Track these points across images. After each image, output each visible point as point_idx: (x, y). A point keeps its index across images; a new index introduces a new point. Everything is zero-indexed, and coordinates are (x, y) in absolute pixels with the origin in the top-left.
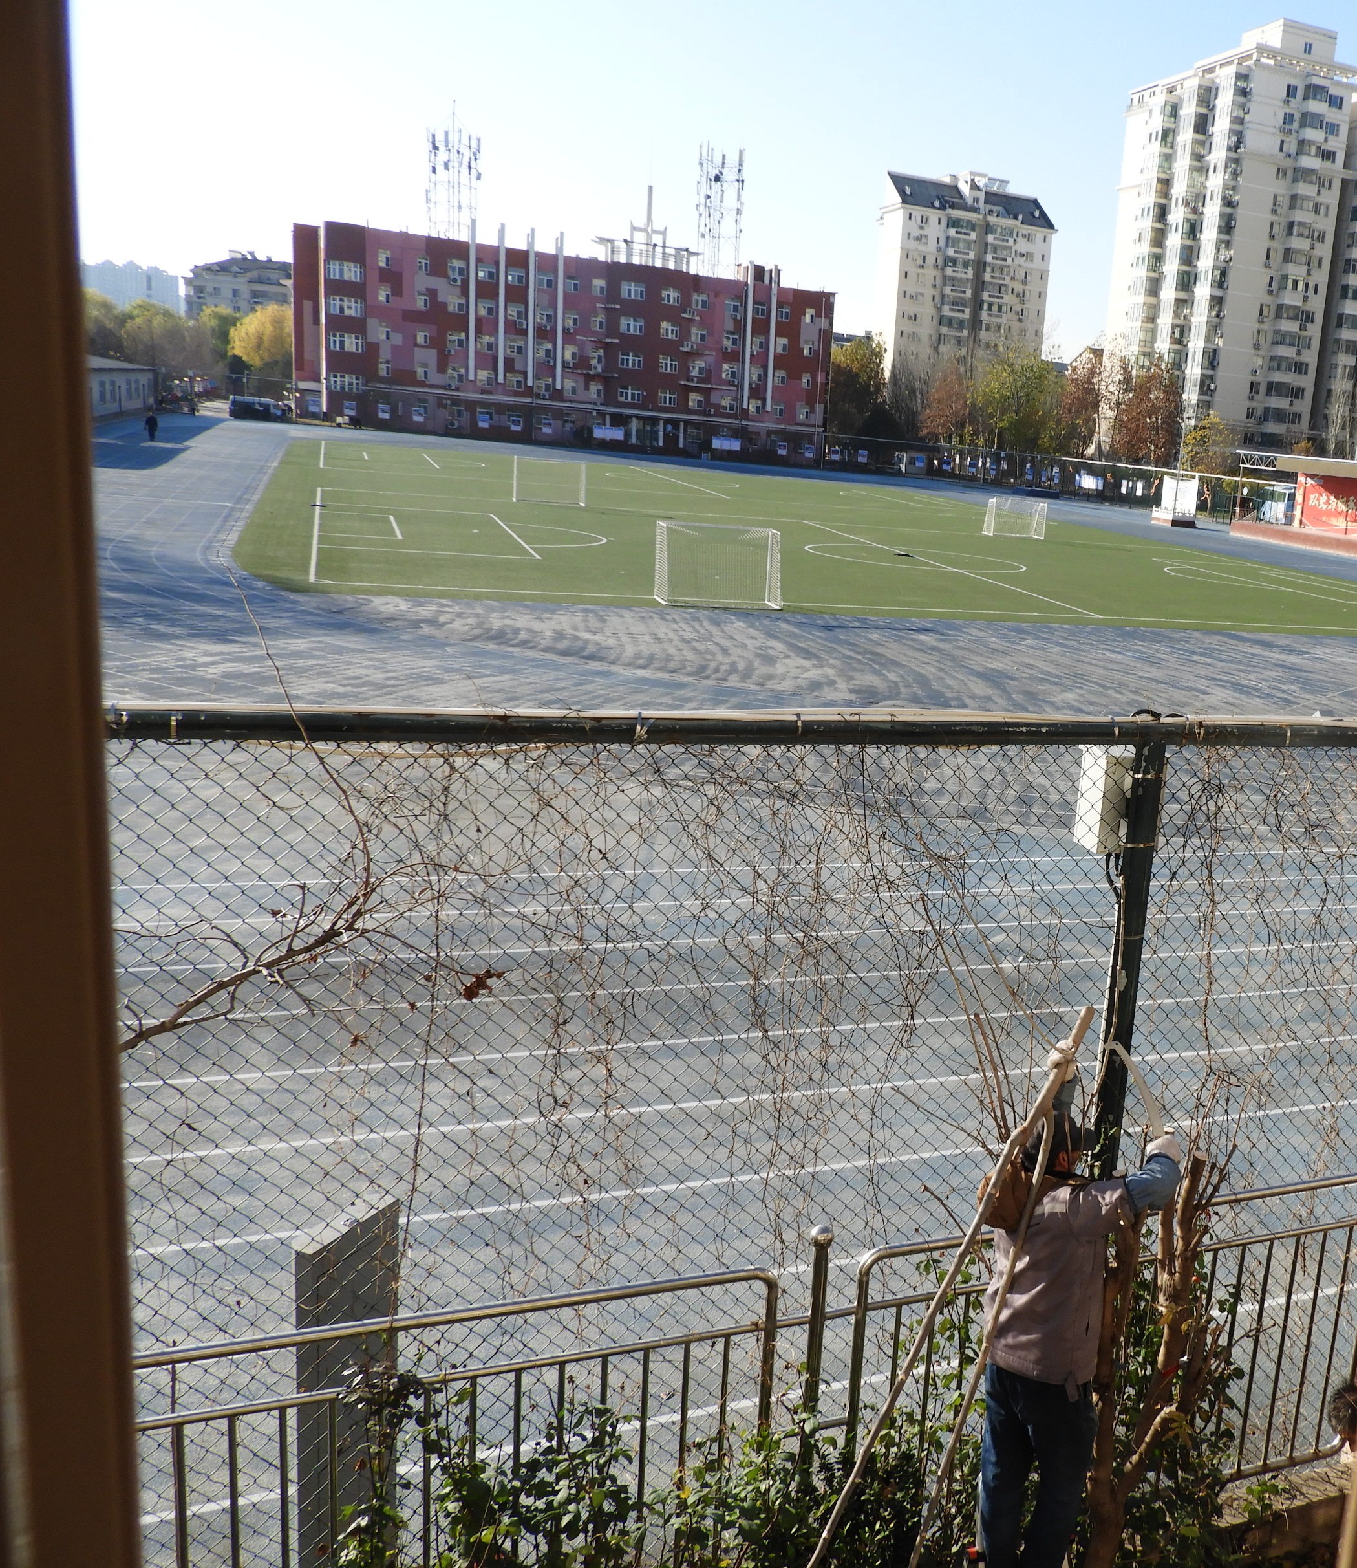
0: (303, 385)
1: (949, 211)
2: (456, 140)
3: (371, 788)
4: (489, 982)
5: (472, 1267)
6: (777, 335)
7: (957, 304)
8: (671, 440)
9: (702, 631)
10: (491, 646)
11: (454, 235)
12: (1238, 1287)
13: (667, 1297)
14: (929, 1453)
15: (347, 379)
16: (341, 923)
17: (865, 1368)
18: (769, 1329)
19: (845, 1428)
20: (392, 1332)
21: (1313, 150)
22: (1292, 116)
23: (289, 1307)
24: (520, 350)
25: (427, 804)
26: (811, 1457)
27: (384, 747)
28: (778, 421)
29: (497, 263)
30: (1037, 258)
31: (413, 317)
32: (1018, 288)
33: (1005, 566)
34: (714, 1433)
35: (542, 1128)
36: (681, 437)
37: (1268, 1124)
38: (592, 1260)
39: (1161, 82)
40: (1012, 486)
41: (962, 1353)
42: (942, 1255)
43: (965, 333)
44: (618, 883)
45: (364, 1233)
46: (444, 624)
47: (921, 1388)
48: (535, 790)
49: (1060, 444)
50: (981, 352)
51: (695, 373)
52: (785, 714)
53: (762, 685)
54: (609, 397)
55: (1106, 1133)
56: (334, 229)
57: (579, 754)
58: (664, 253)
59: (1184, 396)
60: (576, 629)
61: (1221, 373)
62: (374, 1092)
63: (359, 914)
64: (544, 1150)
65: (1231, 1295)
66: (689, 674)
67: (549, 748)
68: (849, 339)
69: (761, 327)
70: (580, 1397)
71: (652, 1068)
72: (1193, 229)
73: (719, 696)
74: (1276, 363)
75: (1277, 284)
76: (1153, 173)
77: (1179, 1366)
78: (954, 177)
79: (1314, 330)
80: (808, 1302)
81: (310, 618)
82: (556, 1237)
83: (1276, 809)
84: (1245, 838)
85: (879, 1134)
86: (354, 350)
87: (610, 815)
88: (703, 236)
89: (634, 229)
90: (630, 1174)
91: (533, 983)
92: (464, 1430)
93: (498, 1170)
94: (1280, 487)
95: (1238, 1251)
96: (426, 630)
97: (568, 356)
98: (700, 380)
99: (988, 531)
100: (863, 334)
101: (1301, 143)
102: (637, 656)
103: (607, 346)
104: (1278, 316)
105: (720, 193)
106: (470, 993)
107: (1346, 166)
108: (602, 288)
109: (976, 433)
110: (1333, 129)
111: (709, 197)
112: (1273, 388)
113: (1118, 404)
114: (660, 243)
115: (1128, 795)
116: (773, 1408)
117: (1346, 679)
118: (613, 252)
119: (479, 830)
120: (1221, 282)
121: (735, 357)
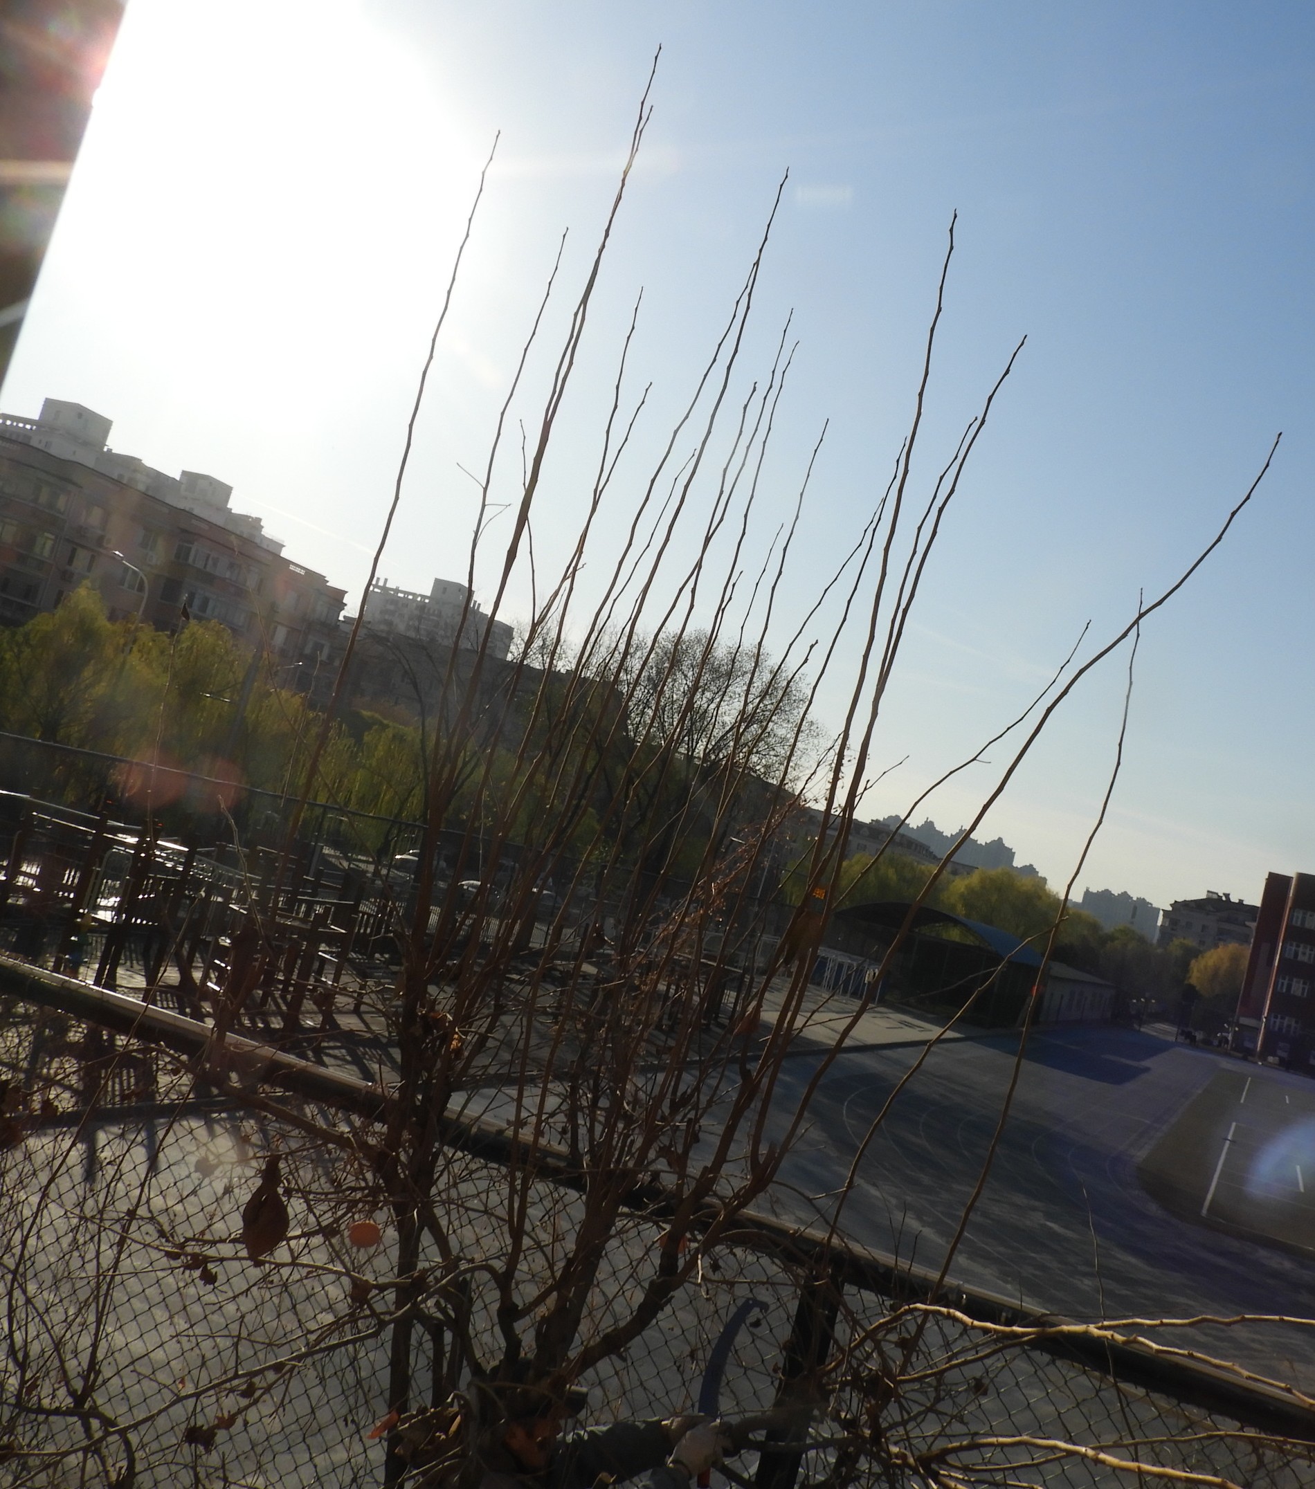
0: (1244, 1021)
15: (1286, 1022)
56: (1306, 880)
86: (1299, 993)
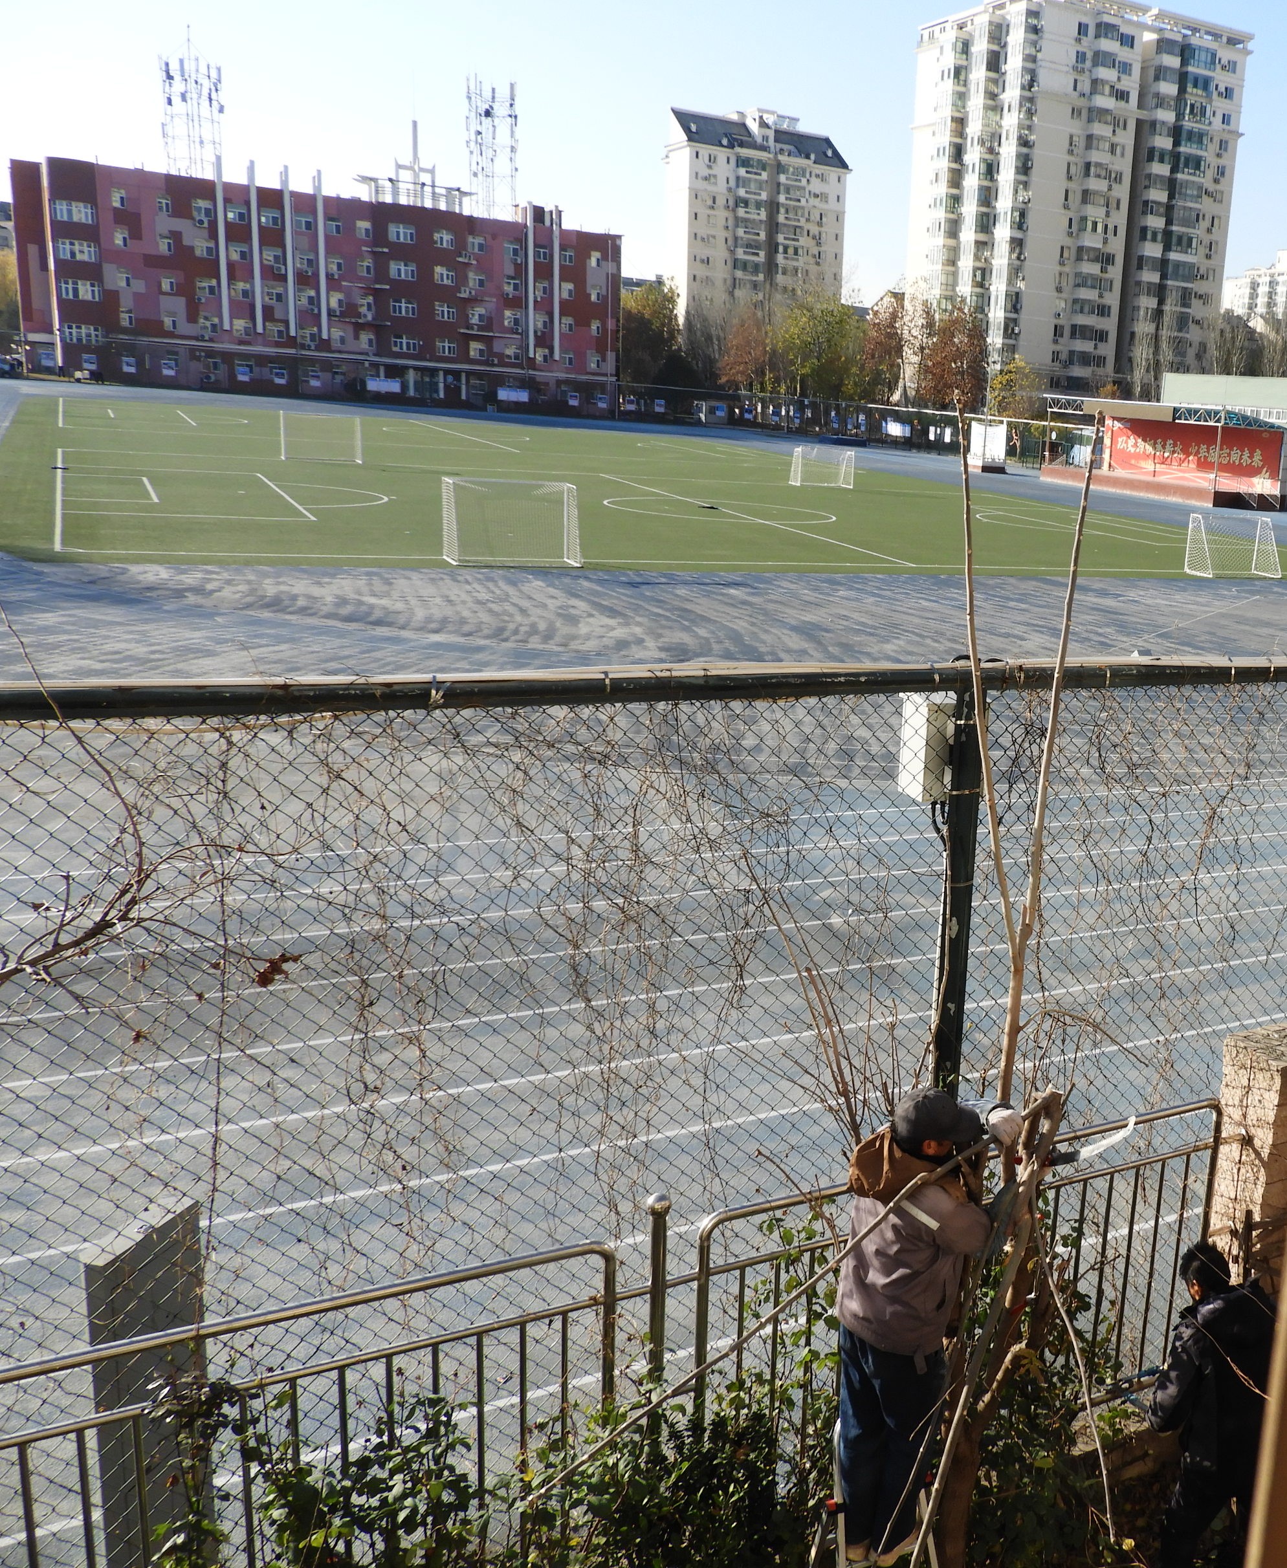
0: (33, 337)
1: (738, 149)
2: (193, 68)
3: (138, 767)
4: (285, 966)
5: (283, 1265)
6: (562, 279)
7: (752, 247)
8: (453, 392)
9: (498, 592)
10: (266, 614)
11: (197, 173)
12: (1081, 1220)
13: (499, 1279)
14: (781, 1411)
15: (84, 330)
16: (113, 913)
17: (711, 1333)
18: (608, 1303)
19: (692, 1394)
20: (200, 1339)
21: (1107, 89)
22: (1084, 54)
23: (80, 1323)
24: (279, 297)
25: (203, 782)
26: (659, 1426)
27: (151, 723)
28: (568, 371)
29: (248, 203)
30: (832, 198)
31: (154, 262)
32: (814, 230)
33: (815, 517)
34: (556, 1412)
35: (352, 1117)
36: (464, 387)
37: (1104, 1061)
38: (415, 1247)
39: (951, 18)
40: (818, 434)
41: (810, 1310)
42: (785, 1213)
43: (761, 277)
44: (421, 856)
45: (161, 1238)
46: (212, 592)
47: (769, 1347)
48: (324, 763)
49: (864, 391)
50: (778, 297)
51: (475, 320)
52: (592, 672)
53: (565, 645)
54: (382, 347)
55: (944, 1080)
57: (371, 723)
58: (434, 193)
59: (989, 340)
60: (360, 594)
61: (1024, 316)
62: (163, 1092)
63: (133, 902)
64: (356, 1138)
65: (1074, 1229)
66: (487, 637)
67: (336, 717)
68: (639, 283)
69: (544, 271)
70: (411, 1388)
71: (469, 1047)
72: (990, 170)
73: (521, 658)
74: (1079, 305)
75: (1078, 225)
76: (947, 112)
77: (1027, 1303)
78: (741, 114)
79: (1115, 272)
80: (647, 1271)
81: (58, 589)
82: (375, 1227)
83: (1099, 750)
84: (1069, 782)
85: (713, 1098)
86: (89, 297)
87: (408, 786)
88: (475, 175)
89: (399, 167)
90: (451, 1157)
91: (334, 965)
92: (285, 1434)
93: (307, 1163)
94: (1089, 431)
95: (1079, 1187)
96: (192, 599)
97: (334, 304)
98: (480, 328)
99: (796, 481)
100: (654, 279)
101: (1095, 82)
102: (429, 620)
103: (376, 293)
104: (1079, 259)
105: (491, 129)
106: (265, 979)
107: (1140, 106)
108: (367, 230)
109: (777, 381)
110: (1125, 68)
111: (479, 133)
112: (1078, 332)
113: (922, 348)
114: (428, 182)
115: (951, 741)
116: (617, 1381)
117: (1161, 620)
118: (377, 192)
119: (263, 807)
120: (1021, 222)
121: (517, 302)
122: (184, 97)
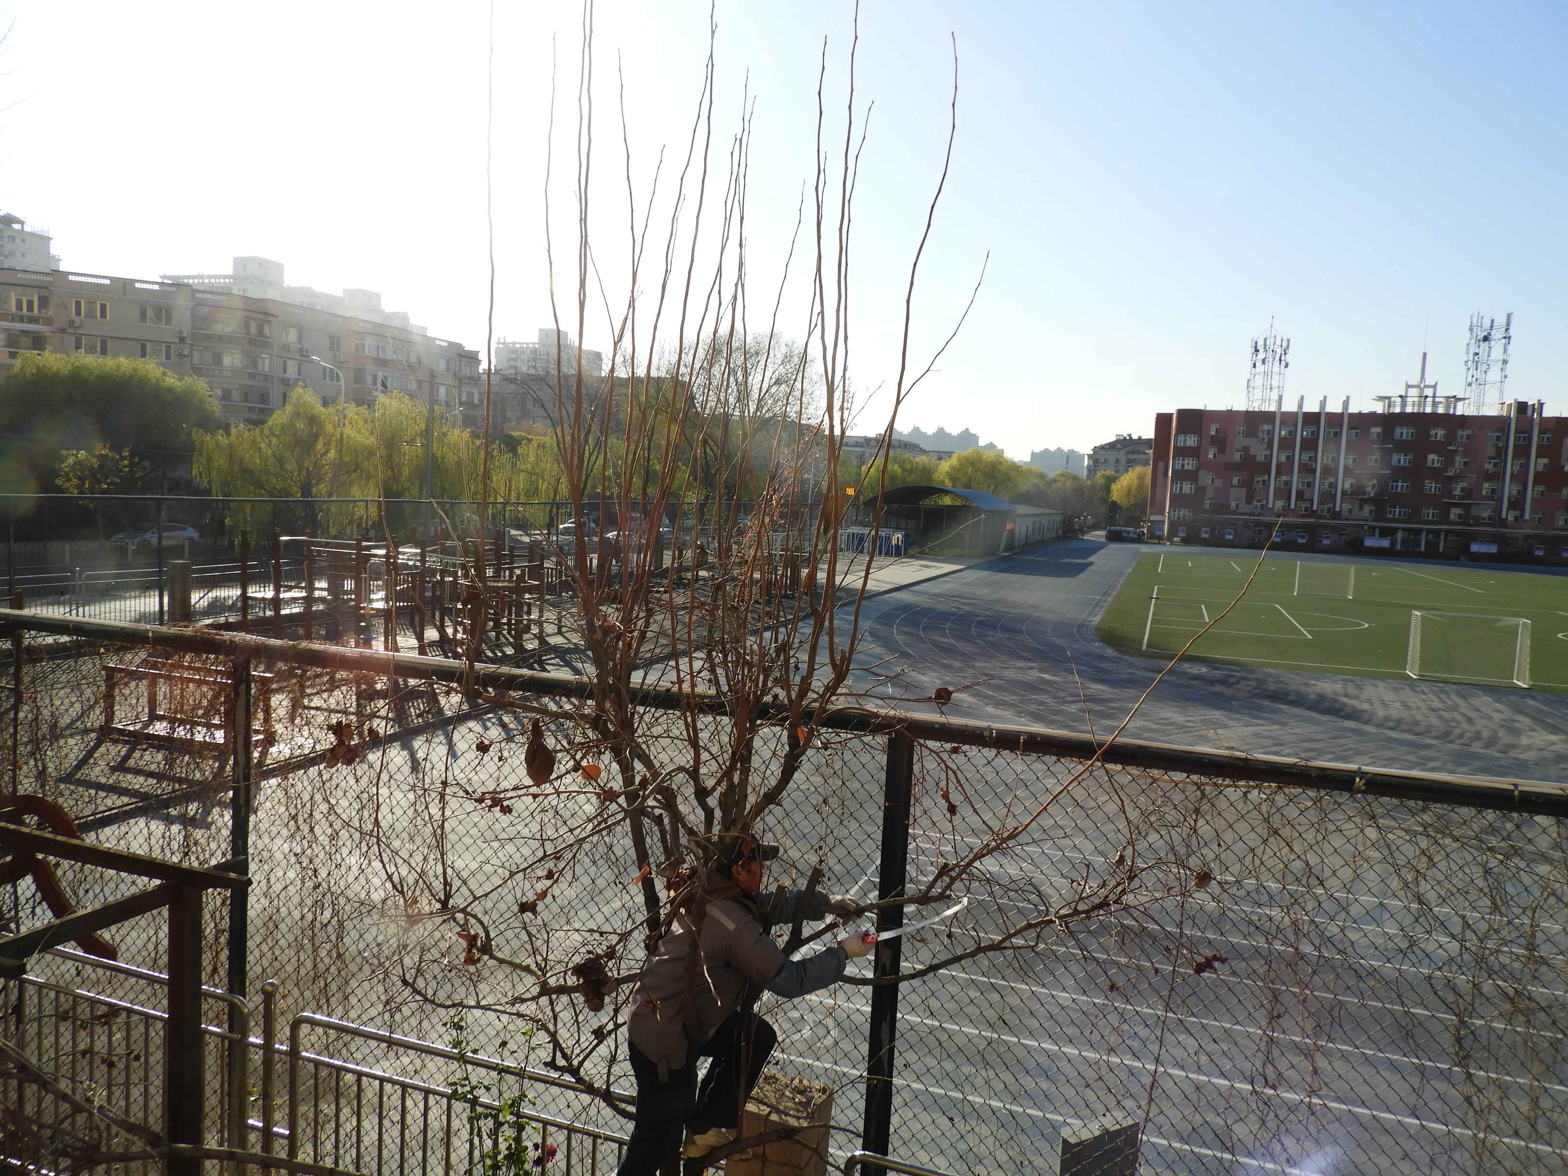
0: (1153, 518)
2: (1273, 343)
4: (1215, 963)
6: (1538, 456)
8: (1432, 546)
9: (1449, 702)
10: (1266, 703)
11: (1266, 408)
15: (1182, 513)
24: (1309, 484)
28: (1535, 528)
29: (1296, 424)
31: (1232, 467)
36: (1442, 543)
48: (1267, 821)
51: (1457, 492)
53: (1505, 752)
54: (1379, 515)
56: (1183, 414)
58: (1434, 402)
60: (1337, 694)
66: (1434, 738)
69: (1522, 451)
73: (1462, 759)
86: (1188, 492)
88: (1470, 385)
89: (1409, 386)
97: (1347, 486)
98: (1461, 498)
102: (1387, 719)
103: (1380, 477)
105: (1487, 349)
108: (1378, 434)
111: (1477, 354)
114: (1431, 394)
118: (1389, 406)
121: (1497, 477)
122: (1264, 362)
